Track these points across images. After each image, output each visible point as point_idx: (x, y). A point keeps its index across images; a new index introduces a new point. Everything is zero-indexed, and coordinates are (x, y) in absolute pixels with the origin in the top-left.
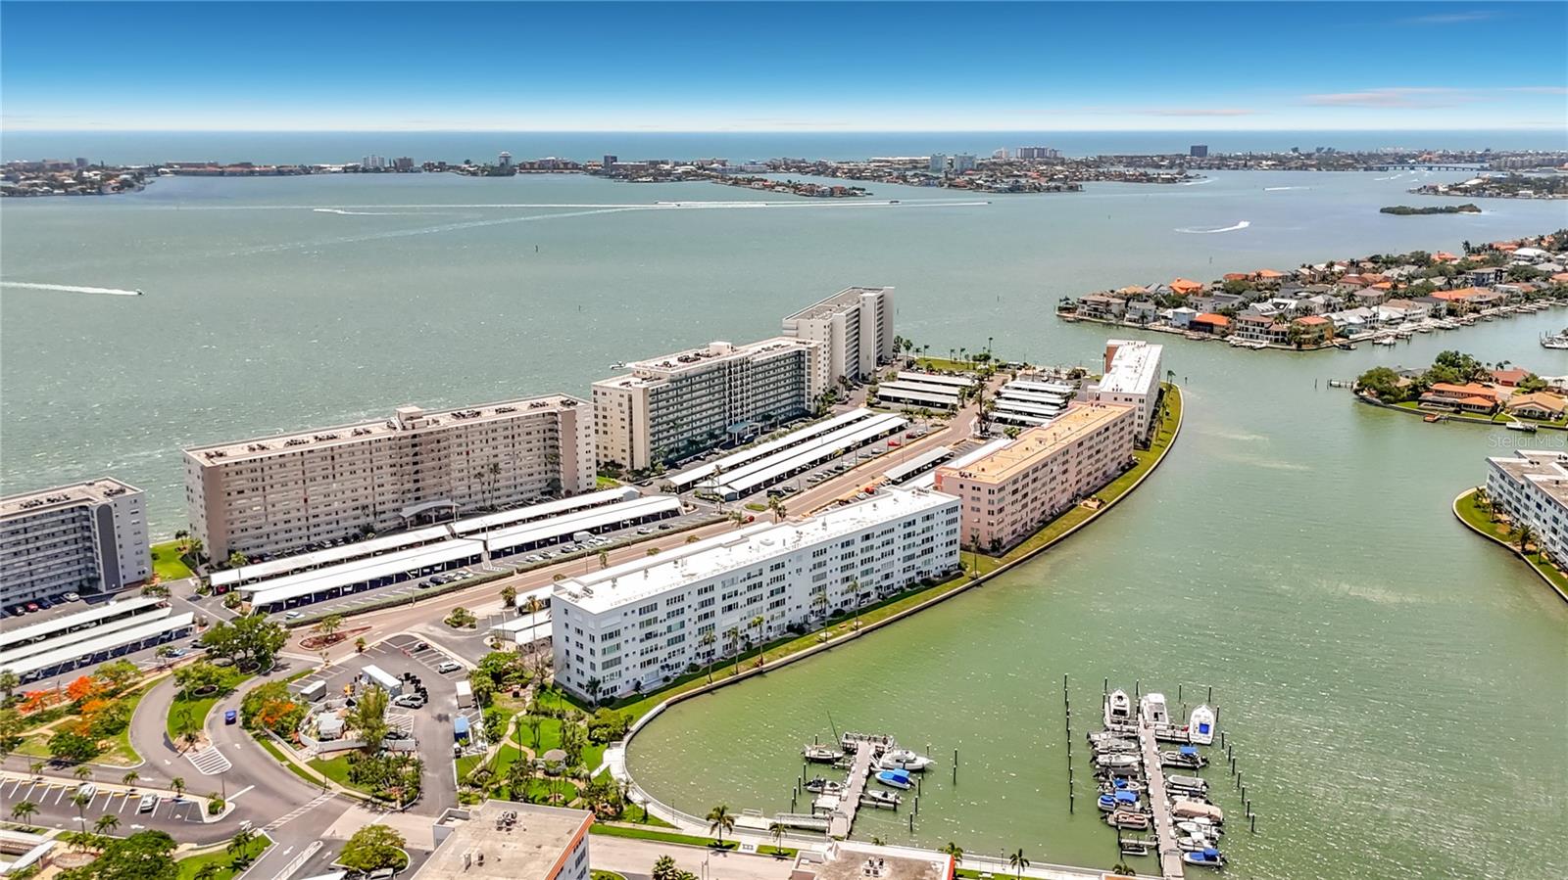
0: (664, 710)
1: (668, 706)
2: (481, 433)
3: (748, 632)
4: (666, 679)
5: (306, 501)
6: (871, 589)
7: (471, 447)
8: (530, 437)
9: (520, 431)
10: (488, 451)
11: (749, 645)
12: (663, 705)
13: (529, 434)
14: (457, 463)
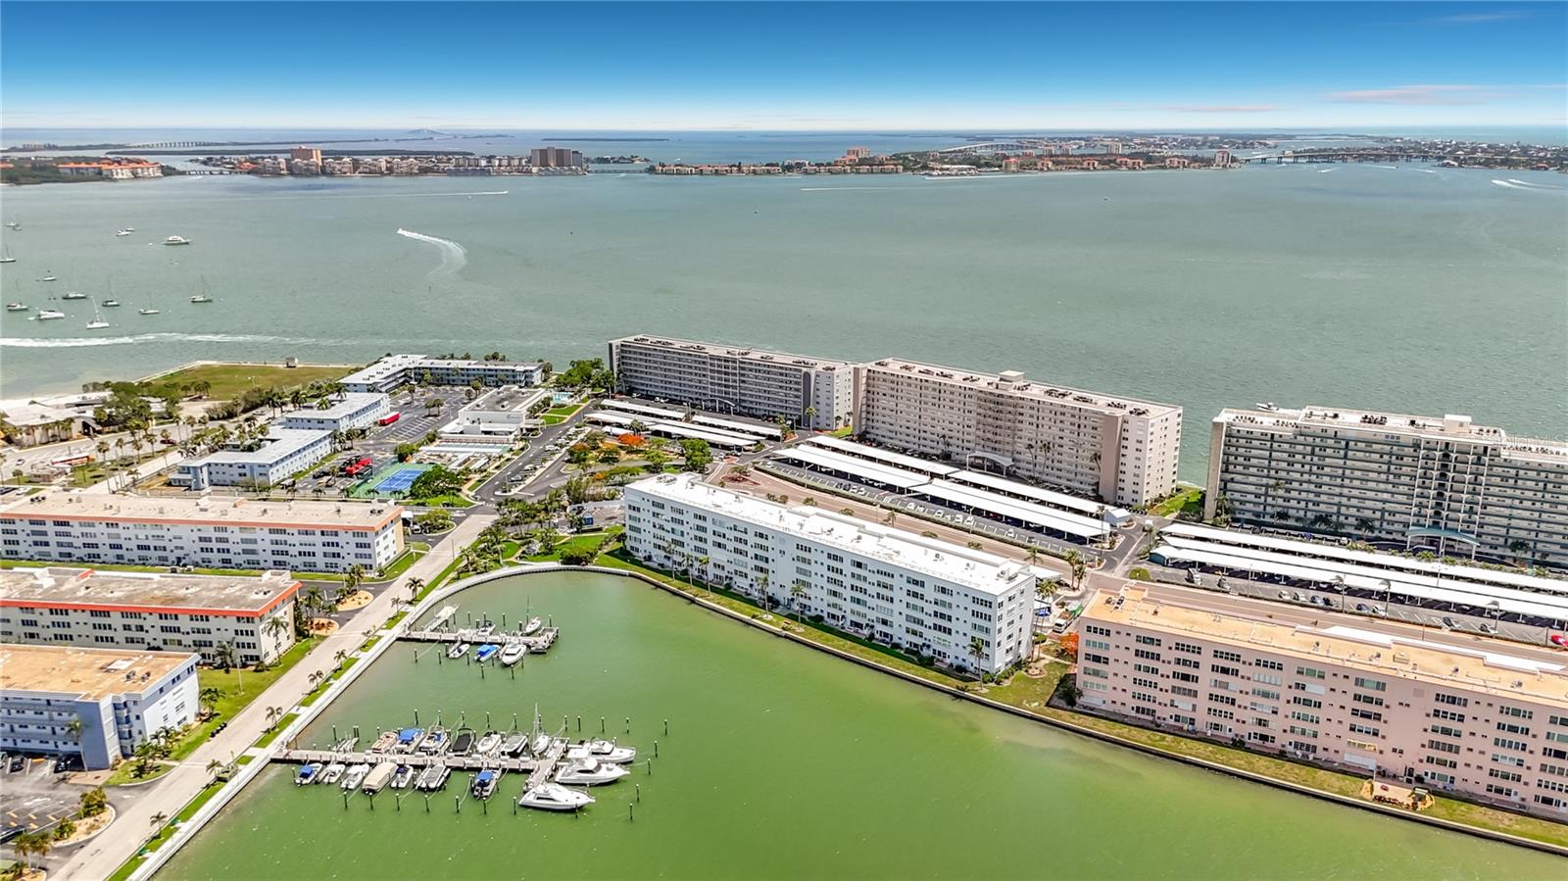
0: (625, 576)
1: (631, 576)
2: (1051, 412)
3: (733, 576)
4: (662, 565)
5: (920, 417)
6: (864, 622)
7: (1040, 421)
8: (1095, 431)
9: (1086, 422)
10: (1055, 430)
11: (729, 586)
12: (627, 572)
13: (1094, 428)
14: (1027, 432)
